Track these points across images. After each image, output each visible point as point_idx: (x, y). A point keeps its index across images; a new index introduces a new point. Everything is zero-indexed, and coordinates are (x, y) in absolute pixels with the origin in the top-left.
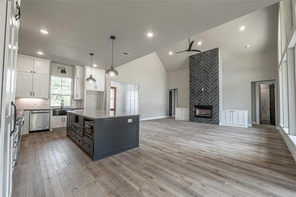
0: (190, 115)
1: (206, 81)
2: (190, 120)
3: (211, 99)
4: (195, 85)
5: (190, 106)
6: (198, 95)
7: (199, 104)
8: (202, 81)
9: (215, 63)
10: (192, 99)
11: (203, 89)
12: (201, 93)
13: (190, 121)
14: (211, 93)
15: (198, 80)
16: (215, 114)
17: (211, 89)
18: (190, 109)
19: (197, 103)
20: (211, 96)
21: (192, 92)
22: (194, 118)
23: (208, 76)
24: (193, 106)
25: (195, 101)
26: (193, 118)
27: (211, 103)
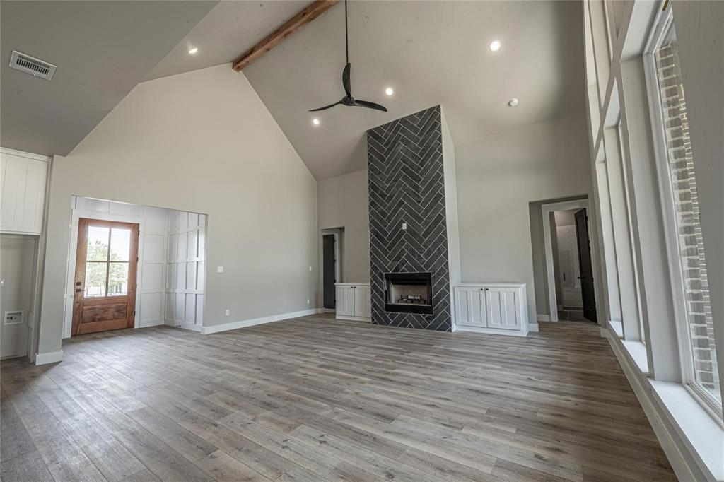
0: (374, 306)
1: (411, 202)
2: (373, 320)
3: (427, 255)
4: (383, 213)
5: (374, 278)
6: (393, 244)
7: (397, 269)
8: (402, 203)
9: (432, 150)
10: (379, 255)
11: (404, 226)
12: (399, 236)
13: (375, 323)
14: (425, 235)
15: (390, 198)
16: (438, 299)
17: (426, 223)
18: (373, 287)
19: (390, 266)
20: (426, 247)
21: (377, 235)
22: (384, 312)
23: (416, 188)
24: (381, 276)
25: (386, 263)
26: (382, 314)
27: (427, 266)
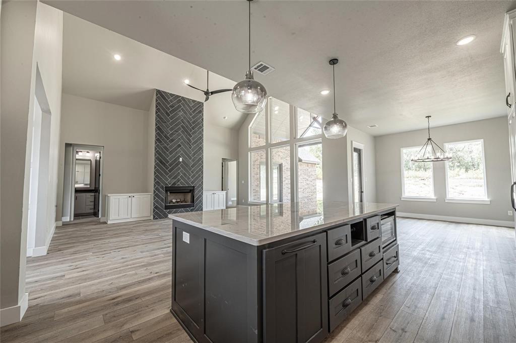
0: (156, 207)
1: (186, 147)
2: (154, 217)
3: (192, 177)
4: (166, 148)
5: (157, 189)
6: (172, 169)
7: (174, 184)
8: (179, 146)
9: (199, 124)
10: (162, 175)
11: (181, 160)
12: (177, 165)
13: (157, 219)
14: (193, 166)
15: (172, 140)
17: (193, 161)
18: (156, 195)
19: (170, 182)
20: (192, 172)
21: (161, 162)
22: (164, 211)
23: (189, 140)
24: (162, 187)
25: (167, 180)
26: (162, 211)
27: (193, 183)
